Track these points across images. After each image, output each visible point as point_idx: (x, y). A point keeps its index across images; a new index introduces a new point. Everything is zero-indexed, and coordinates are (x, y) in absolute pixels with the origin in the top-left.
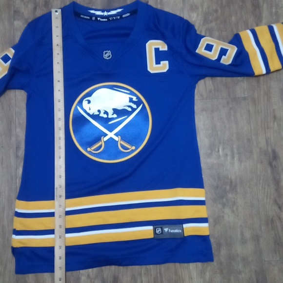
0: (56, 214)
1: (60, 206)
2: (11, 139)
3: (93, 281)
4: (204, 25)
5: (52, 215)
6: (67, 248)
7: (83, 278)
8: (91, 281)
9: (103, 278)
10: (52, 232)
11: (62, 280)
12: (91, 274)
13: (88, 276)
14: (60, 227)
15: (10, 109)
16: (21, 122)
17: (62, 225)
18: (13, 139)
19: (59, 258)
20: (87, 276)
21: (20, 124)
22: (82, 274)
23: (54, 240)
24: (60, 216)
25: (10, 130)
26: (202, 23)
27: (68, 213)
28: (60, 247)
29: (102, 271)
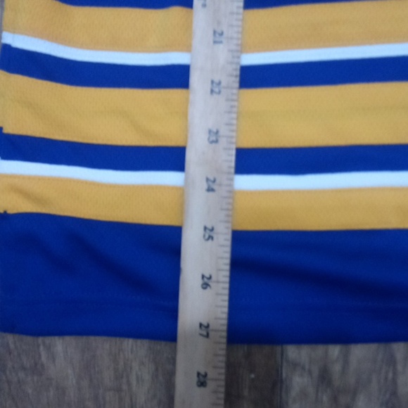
0: (195, 79)
1: (218, 36)
3: (343, 400)
5: (176, 77)
6: (240, 239)
7: (298, 382)
8: (335, 399)
9: (394, 393)
10: (172, 158)
11: (211, 385)
12: (337, 368)
13: (324, 378)
14: (214, 137)
17: (224, 131)
19: (200, 282)
20: (316, 372)
22: (295, 365)
23: (181, 194)
24: (215, 88)
27: (253, 77)
28: (209, 233)
29: (391, 361)
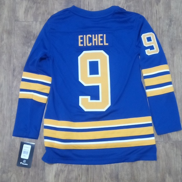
2: (10, 65)
4: (125, 3)
15: (11, 49)
16: (17, 56)
18: (12, 65)
21: (16, 57)
25: (10, 60)
26: (124, 2)
